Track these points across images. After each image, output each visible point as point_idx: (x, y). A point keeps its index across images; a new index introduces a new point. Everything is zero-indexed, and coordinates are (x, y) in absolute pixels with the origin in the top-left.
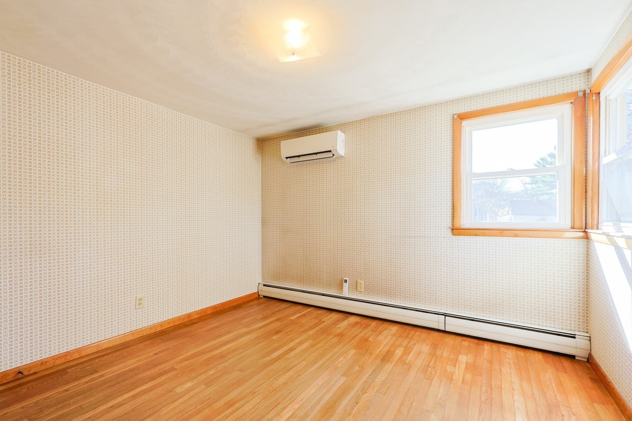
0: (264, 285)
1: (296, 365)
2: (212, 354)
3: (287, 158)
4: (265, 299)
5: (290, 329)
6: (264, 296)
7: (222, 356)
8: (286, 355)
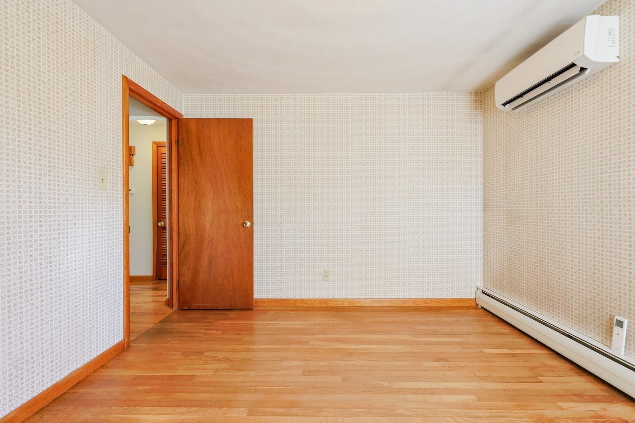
0: (483, 292)
1: (405, 416)
2: (346, 347)
3: (504, 105)
4: (481, 311)
5: (463, 364)
6: (482, 307)
7: (351, 354)
8: (409, 393)
